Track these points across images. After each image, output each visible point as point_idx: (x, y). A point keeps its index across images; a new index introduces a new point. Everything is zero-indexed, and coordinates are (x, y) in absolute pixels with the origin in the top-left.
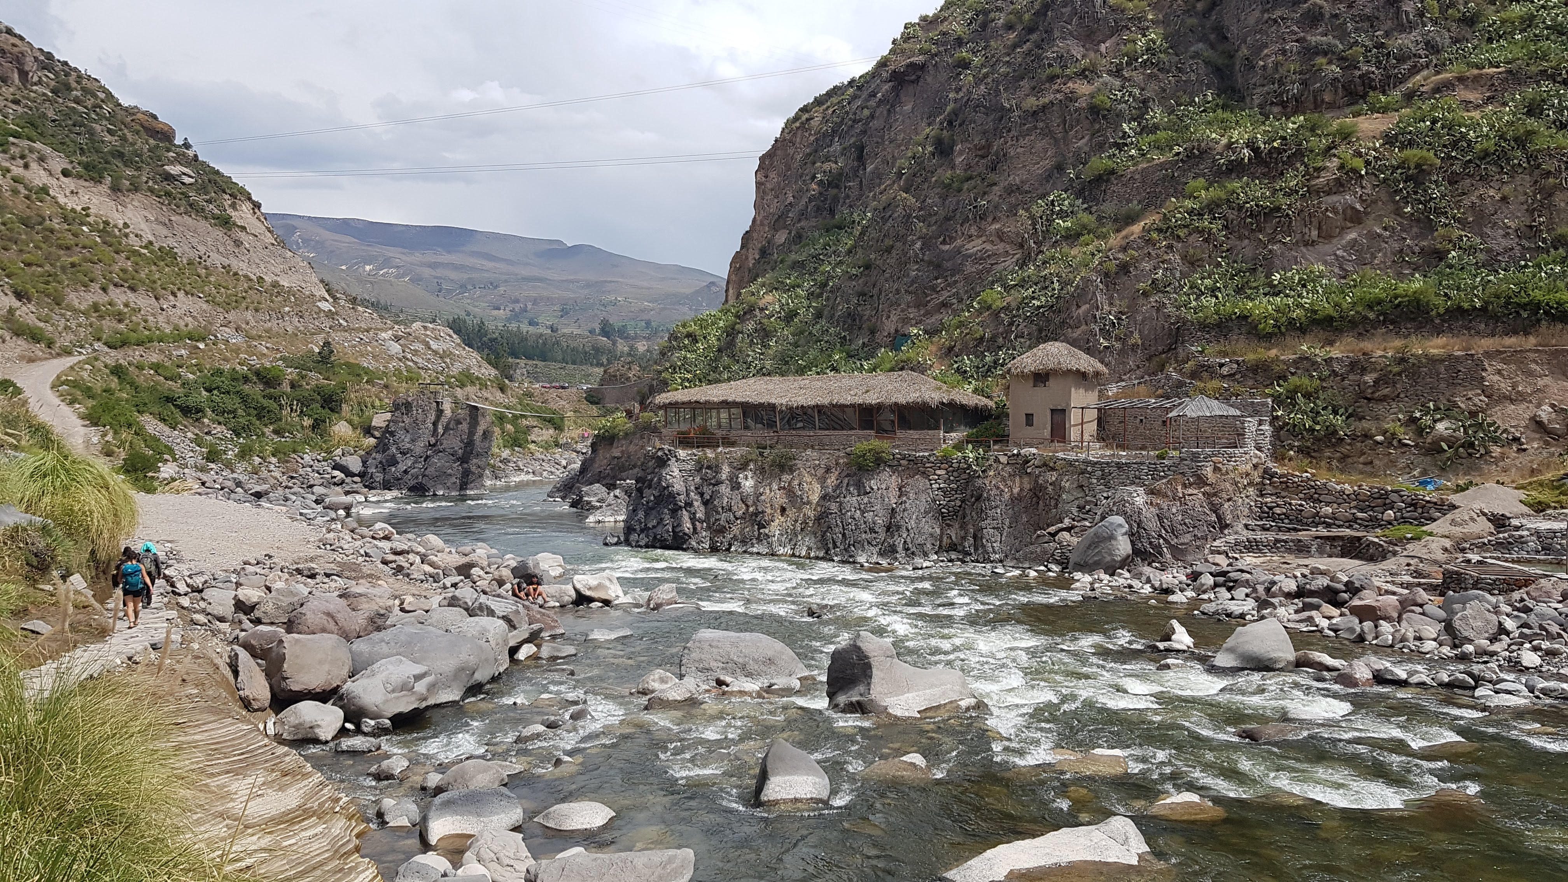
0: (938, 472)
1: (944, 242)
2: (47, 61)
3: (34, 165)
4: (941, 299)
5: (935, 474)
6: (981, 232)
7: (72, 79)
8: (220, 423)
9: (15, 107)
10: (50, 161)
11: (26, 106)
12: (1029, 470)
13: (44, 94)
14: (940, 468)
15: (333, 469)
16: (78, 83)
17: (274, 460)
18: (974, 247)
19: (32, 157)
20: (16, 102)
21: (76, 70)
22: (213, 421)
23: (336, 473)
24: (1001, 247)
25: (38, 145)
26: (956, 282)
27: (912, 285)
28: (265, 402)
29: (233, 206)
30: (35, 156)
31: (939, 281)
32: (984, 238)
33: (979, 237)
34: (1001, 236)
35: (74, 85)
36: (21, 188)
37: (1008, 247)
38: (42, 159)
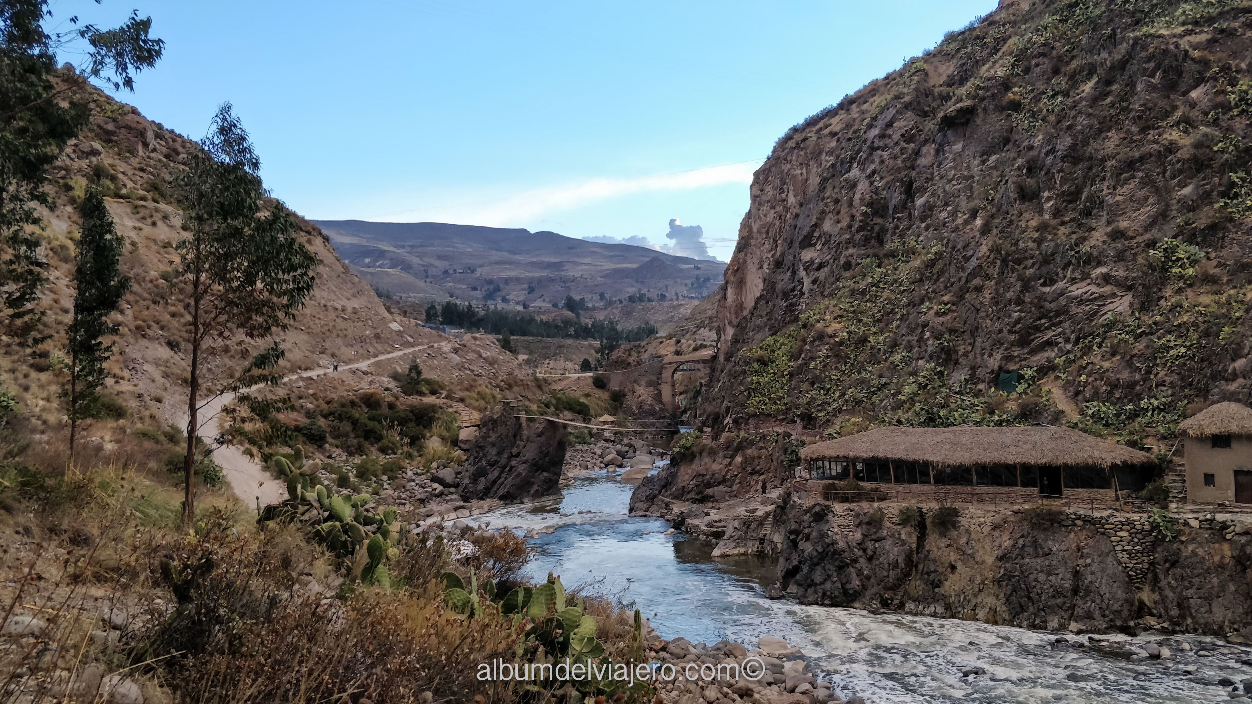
0: (1120, 534)
1: (1044, 285)
2: (160, 131)
3: (160, 223)
4: (1046, 338)
5: (1116, 536)
6: (1085, 276)
7: (178, 146)
8: (337, 447)
9: (141, 174)
10: (172, 218)
11: (150, 173)
12: (1228, 537)
13: (160, 160)
14: (1121, 530)
15: (432, 480)
16: (184, 147)
17: (385, 478)
18: (1078, 290)
19: (157, 217)
20: (142, 170)
21: (180, 136)
22: (331, 445)
23: (436, 485)
24: (1108, 289)
25: (162, 206)
26: (1061, 322)
27: (1015, 325)
28: (371, 424)
29: (309, 242)
30: (159, 215)
31: (1043, 321)
32: (1088, 281)
33: (1082, 280)
34: (1107, 279)
35: (180, 149)
36: (152, 244)
37: (1115, 290)
38: (165, 217)
